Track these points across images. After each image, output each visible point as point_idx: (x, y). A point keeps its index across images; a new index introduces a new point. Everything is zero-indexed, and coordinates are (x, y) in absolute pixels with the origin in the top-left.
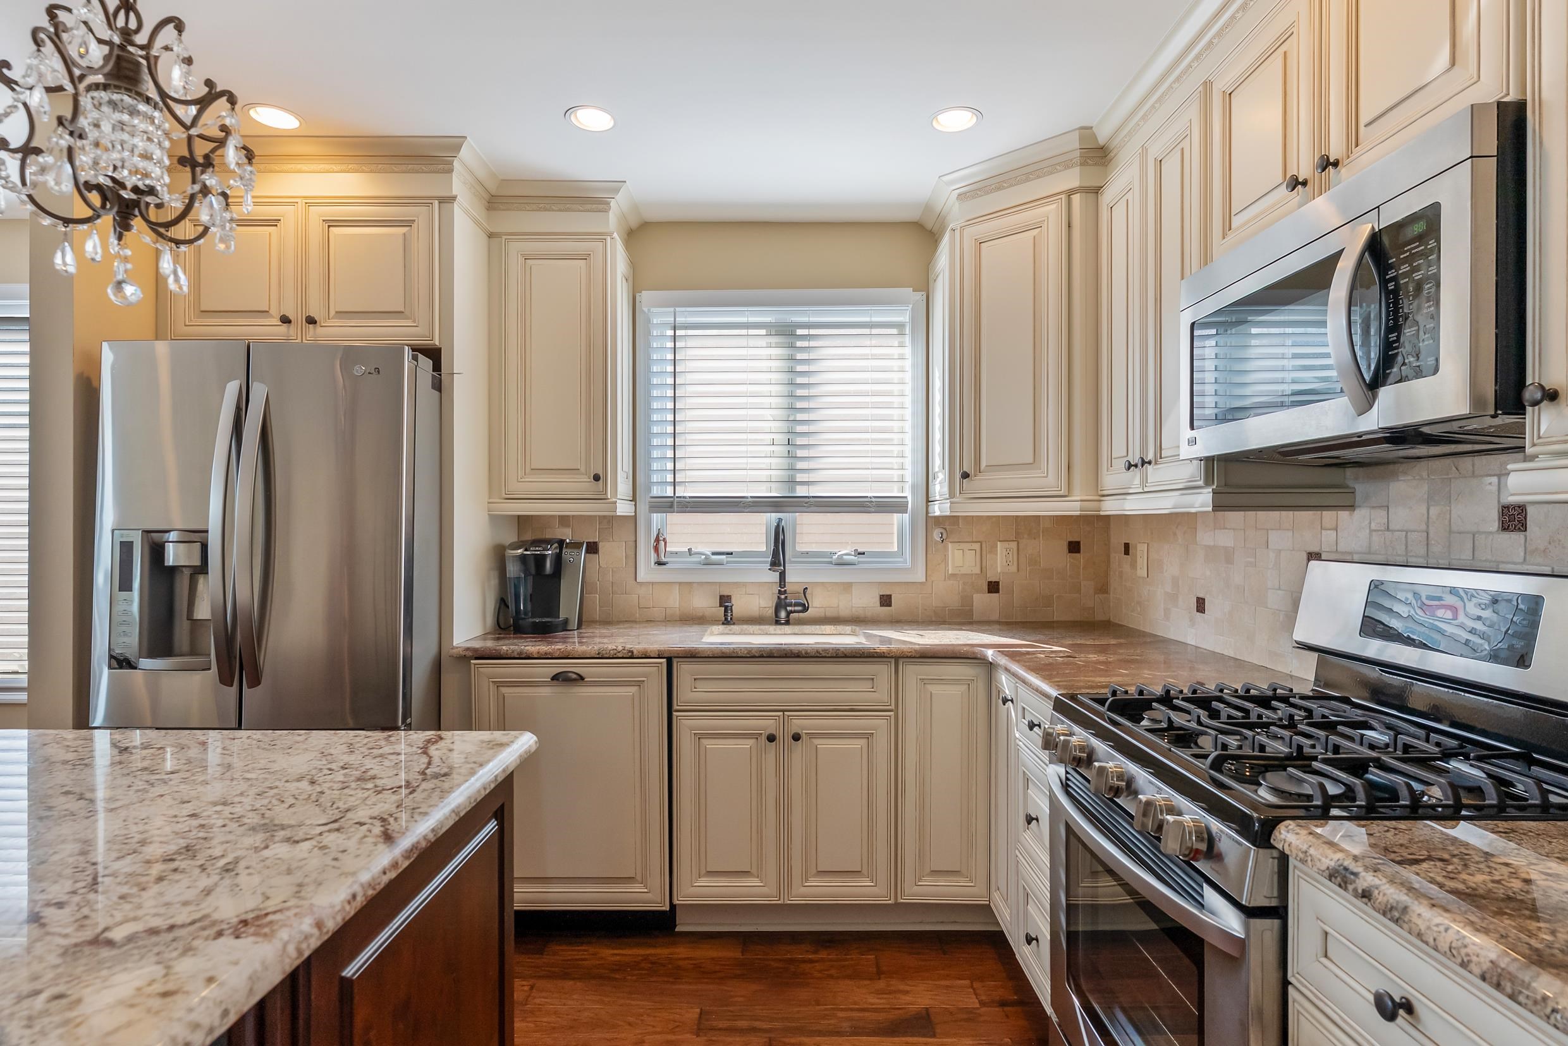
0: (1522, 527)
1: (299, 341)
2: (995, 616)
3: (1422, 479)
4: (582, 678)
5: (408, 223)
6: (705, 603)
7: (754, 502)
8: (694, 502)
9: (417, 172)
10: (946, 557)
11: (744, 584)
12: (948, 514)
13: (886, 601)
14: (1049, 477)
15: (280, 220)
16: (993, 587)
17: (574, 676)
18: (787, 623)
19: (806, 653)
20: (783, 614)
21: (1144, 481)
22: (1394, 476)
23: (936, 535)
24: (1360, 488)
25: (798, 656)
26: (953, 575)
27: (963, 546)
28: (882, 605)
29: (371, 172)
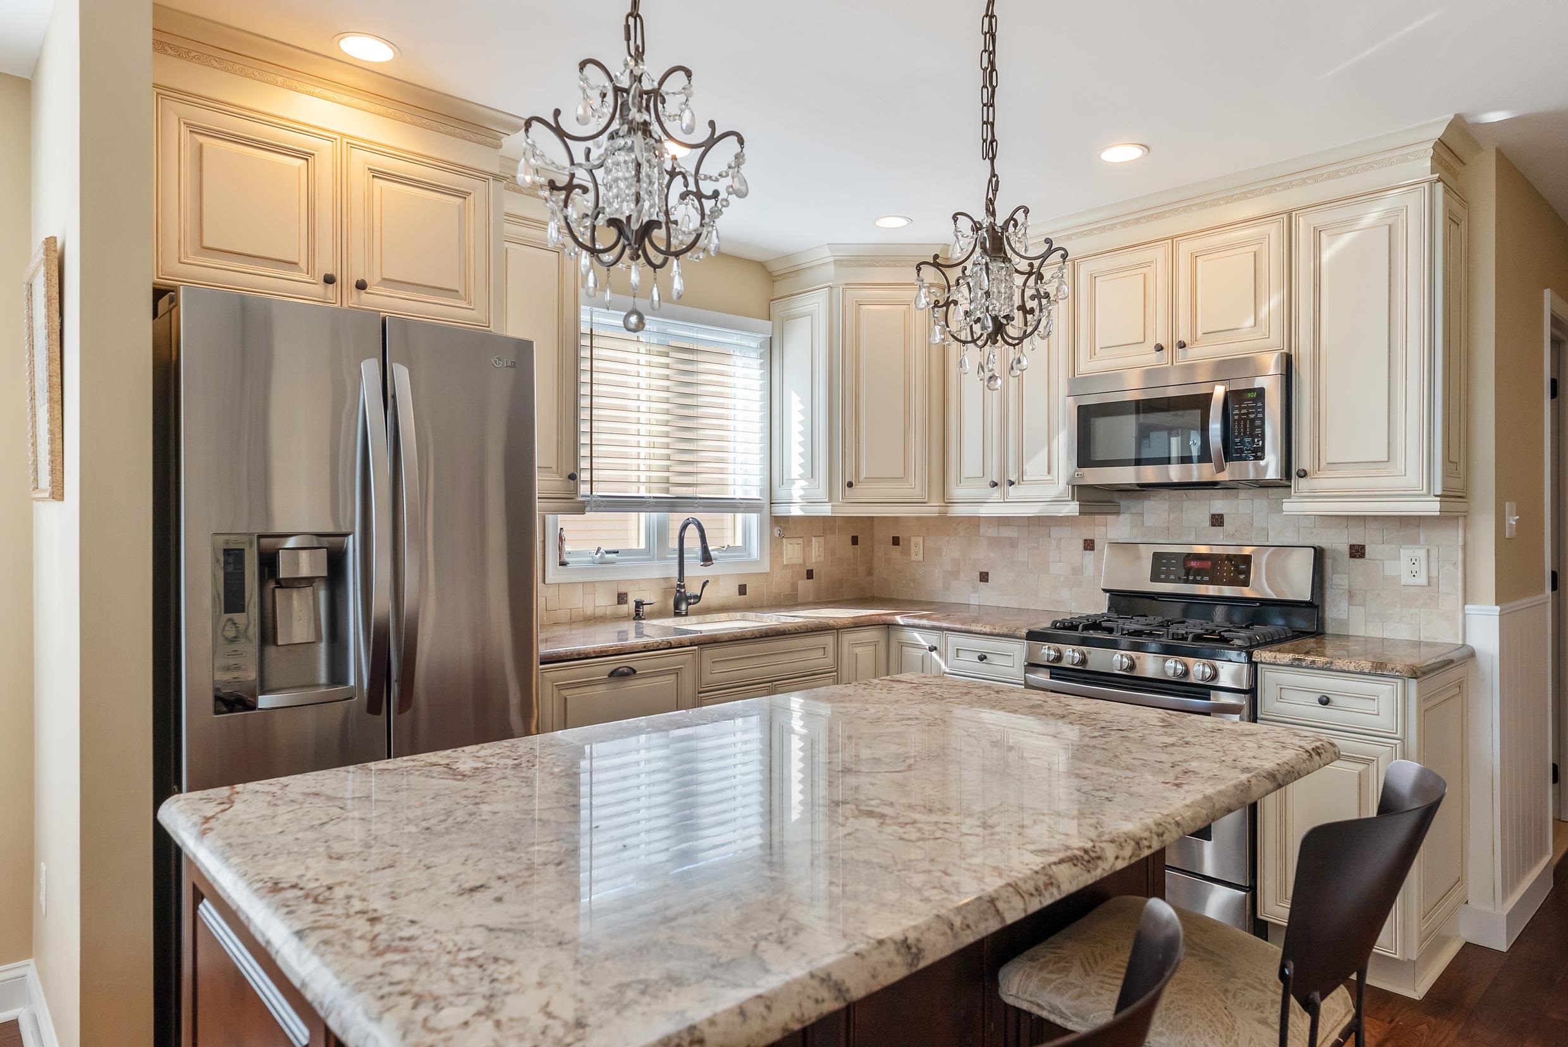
0: (1221, 524)
1: (338, 305)
2: (810, 599)
3: (1165, 499)
4: (634, 671)
5: (463, 195)
6: (603, 602)
7: (656, 502)
8: (607, 502)
9: (464, 138)
10: (782, 549)
11: (638, 581)
12: (830, 514)
13: (742, 590)
14: (914, 488)
15: (313, 155)
16: (810, 574)
17: (626, 670)
18: (686, 615)
19: (789, 631)
20: (684, 607)
21: (1005, 495)
22: (1148, 498)
23: (776, 533)
24: (1123, 503)
25: (784, 634)
26: (787, 565)
27: (793, 540)
28: (740, 594)
29: (413, 124)
